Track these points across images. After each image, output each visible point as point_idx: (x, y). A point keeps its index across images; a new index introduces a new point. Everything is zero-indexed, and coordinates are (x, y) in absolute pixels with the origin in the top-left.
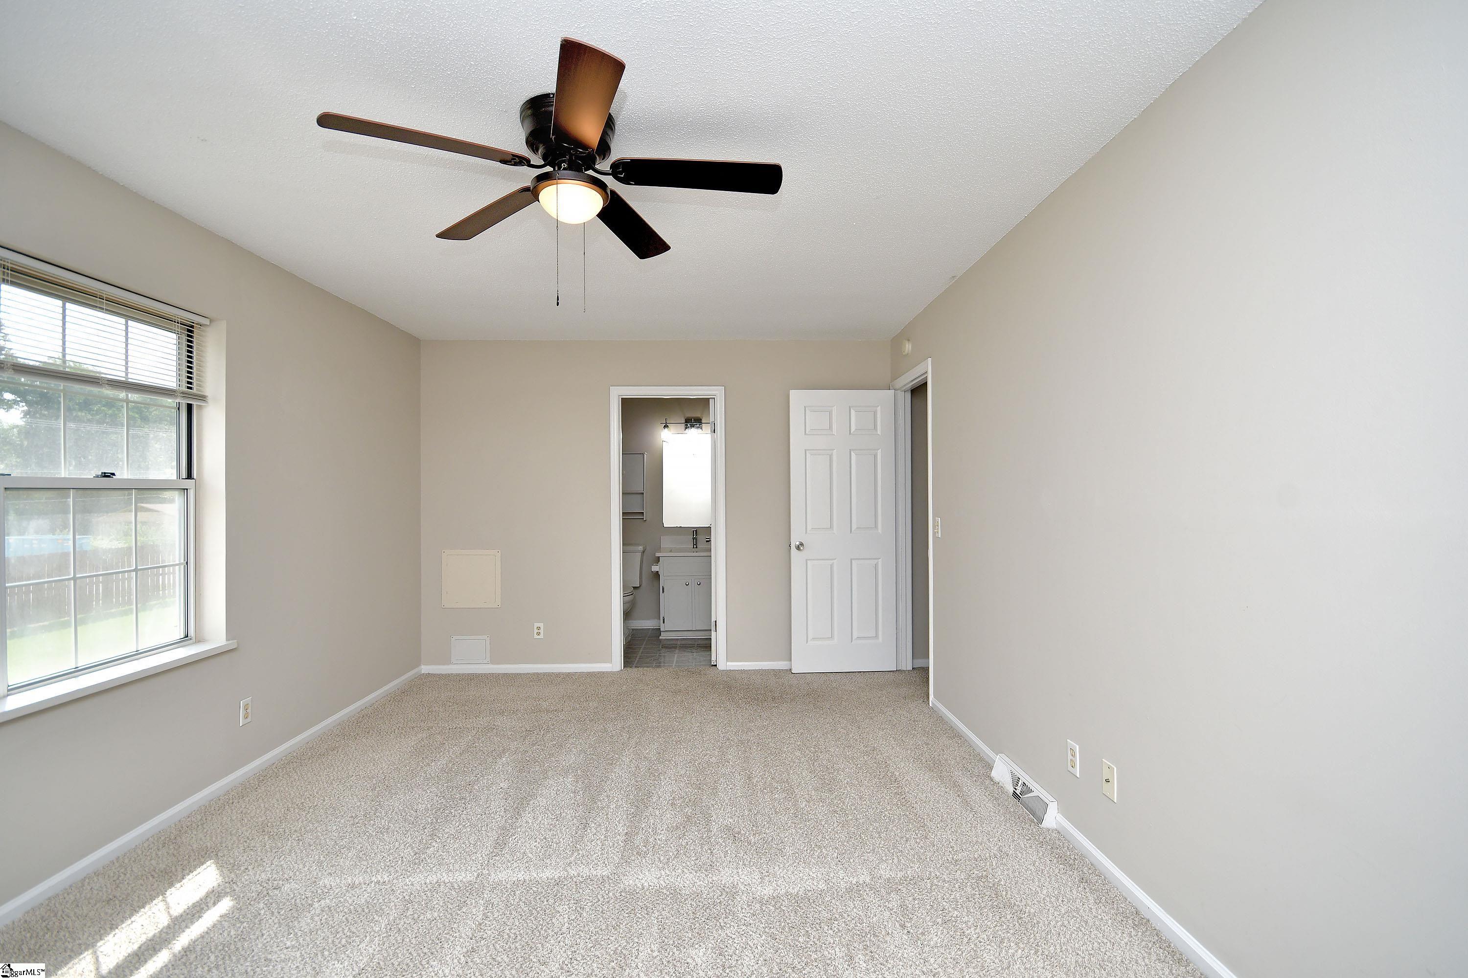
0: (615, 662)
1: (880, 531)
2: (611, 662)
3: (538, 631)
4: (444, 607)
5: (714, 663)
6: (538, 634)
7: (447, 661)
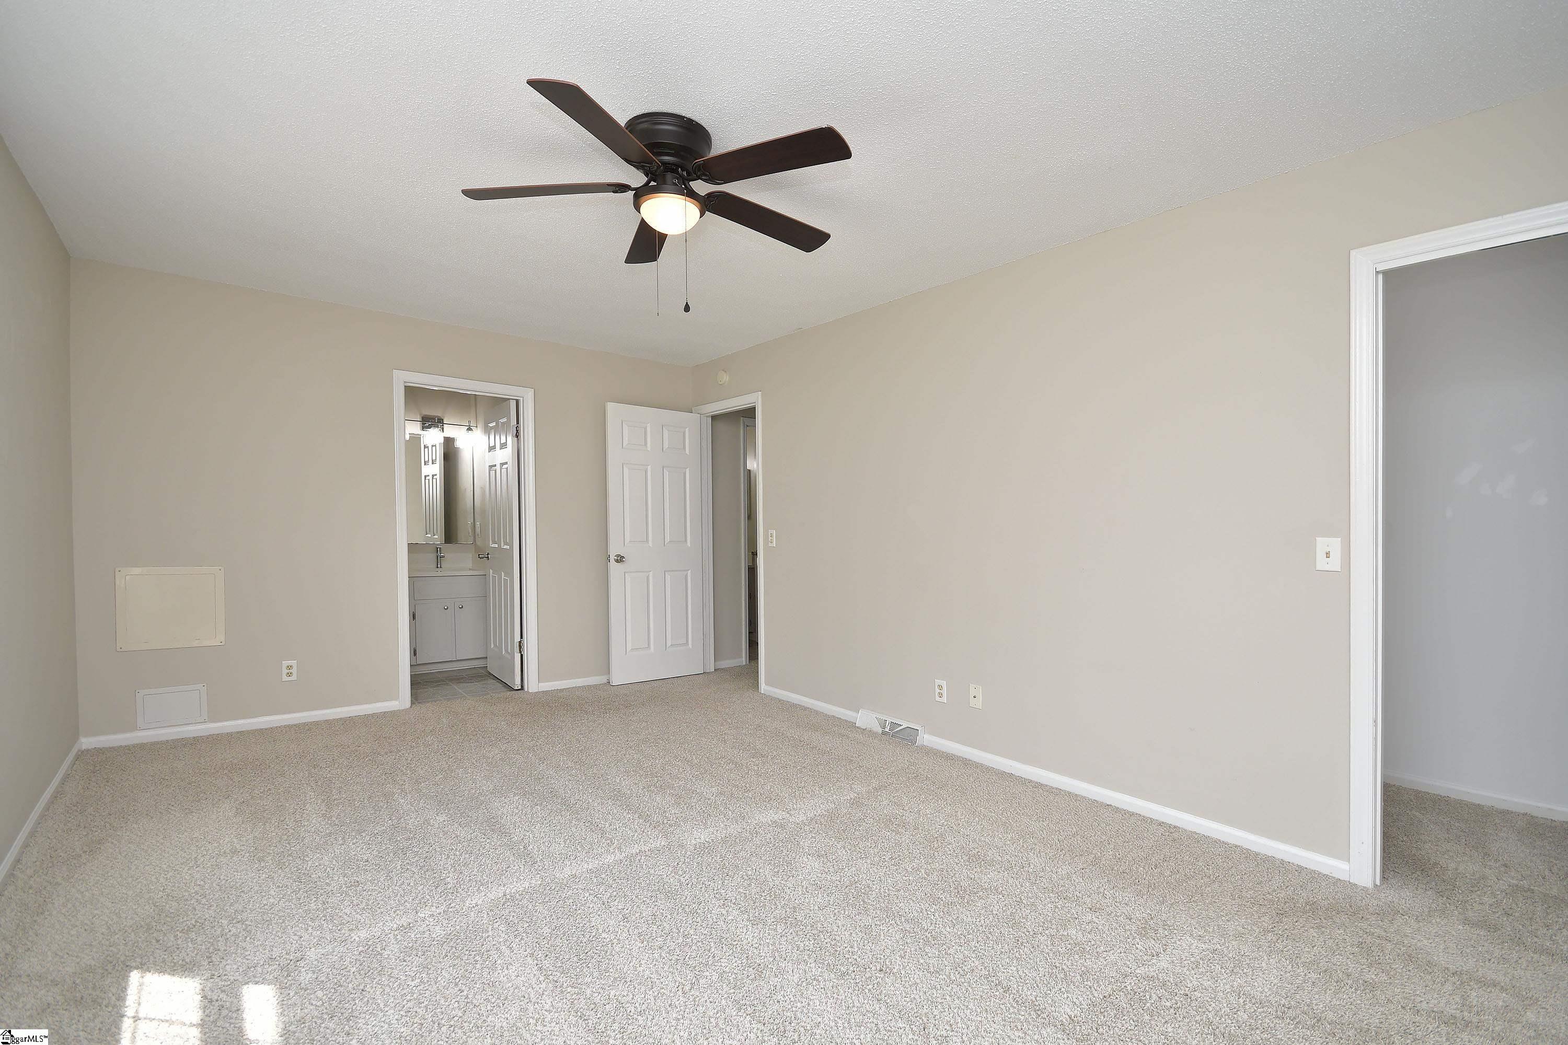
0: (402, 699)
1: (689, 544)
2: (396, 698)
3: (288, 671)
4: (121, 650)
5: (518, 687)
6: (289, 675)
7: (134, 728)
